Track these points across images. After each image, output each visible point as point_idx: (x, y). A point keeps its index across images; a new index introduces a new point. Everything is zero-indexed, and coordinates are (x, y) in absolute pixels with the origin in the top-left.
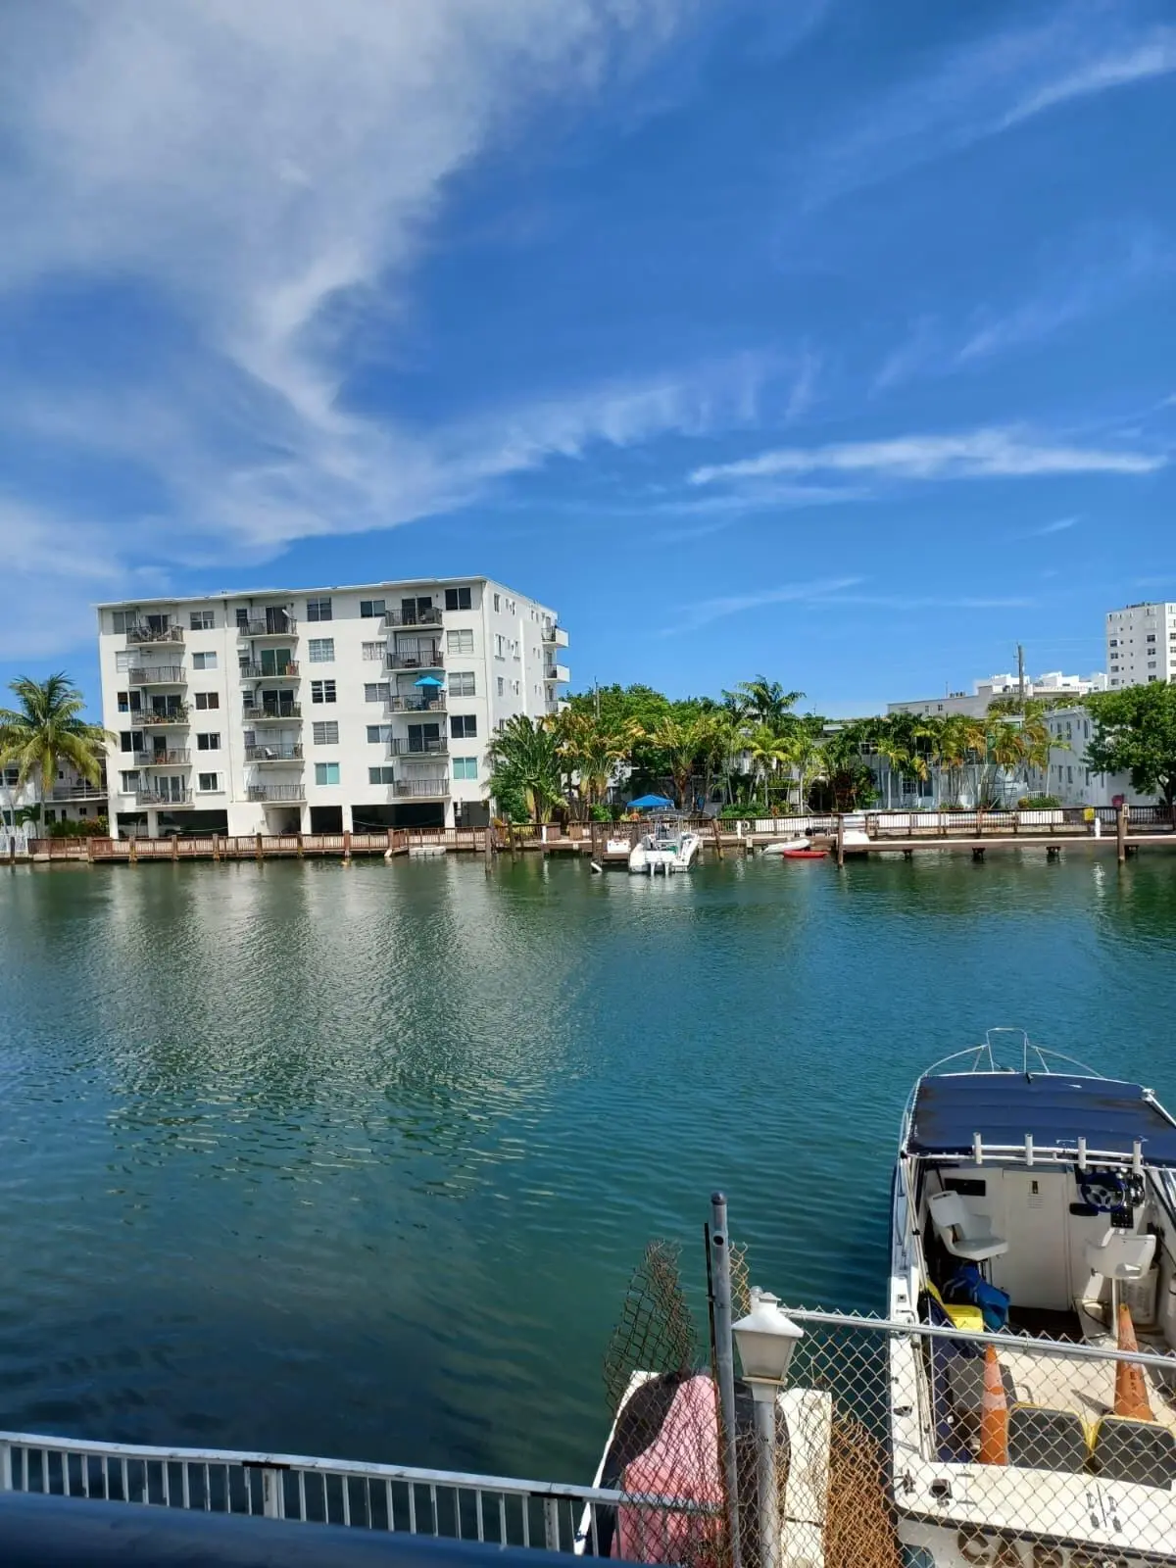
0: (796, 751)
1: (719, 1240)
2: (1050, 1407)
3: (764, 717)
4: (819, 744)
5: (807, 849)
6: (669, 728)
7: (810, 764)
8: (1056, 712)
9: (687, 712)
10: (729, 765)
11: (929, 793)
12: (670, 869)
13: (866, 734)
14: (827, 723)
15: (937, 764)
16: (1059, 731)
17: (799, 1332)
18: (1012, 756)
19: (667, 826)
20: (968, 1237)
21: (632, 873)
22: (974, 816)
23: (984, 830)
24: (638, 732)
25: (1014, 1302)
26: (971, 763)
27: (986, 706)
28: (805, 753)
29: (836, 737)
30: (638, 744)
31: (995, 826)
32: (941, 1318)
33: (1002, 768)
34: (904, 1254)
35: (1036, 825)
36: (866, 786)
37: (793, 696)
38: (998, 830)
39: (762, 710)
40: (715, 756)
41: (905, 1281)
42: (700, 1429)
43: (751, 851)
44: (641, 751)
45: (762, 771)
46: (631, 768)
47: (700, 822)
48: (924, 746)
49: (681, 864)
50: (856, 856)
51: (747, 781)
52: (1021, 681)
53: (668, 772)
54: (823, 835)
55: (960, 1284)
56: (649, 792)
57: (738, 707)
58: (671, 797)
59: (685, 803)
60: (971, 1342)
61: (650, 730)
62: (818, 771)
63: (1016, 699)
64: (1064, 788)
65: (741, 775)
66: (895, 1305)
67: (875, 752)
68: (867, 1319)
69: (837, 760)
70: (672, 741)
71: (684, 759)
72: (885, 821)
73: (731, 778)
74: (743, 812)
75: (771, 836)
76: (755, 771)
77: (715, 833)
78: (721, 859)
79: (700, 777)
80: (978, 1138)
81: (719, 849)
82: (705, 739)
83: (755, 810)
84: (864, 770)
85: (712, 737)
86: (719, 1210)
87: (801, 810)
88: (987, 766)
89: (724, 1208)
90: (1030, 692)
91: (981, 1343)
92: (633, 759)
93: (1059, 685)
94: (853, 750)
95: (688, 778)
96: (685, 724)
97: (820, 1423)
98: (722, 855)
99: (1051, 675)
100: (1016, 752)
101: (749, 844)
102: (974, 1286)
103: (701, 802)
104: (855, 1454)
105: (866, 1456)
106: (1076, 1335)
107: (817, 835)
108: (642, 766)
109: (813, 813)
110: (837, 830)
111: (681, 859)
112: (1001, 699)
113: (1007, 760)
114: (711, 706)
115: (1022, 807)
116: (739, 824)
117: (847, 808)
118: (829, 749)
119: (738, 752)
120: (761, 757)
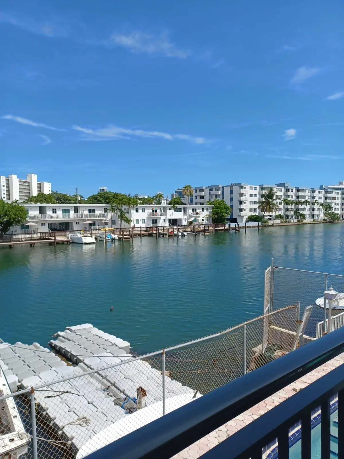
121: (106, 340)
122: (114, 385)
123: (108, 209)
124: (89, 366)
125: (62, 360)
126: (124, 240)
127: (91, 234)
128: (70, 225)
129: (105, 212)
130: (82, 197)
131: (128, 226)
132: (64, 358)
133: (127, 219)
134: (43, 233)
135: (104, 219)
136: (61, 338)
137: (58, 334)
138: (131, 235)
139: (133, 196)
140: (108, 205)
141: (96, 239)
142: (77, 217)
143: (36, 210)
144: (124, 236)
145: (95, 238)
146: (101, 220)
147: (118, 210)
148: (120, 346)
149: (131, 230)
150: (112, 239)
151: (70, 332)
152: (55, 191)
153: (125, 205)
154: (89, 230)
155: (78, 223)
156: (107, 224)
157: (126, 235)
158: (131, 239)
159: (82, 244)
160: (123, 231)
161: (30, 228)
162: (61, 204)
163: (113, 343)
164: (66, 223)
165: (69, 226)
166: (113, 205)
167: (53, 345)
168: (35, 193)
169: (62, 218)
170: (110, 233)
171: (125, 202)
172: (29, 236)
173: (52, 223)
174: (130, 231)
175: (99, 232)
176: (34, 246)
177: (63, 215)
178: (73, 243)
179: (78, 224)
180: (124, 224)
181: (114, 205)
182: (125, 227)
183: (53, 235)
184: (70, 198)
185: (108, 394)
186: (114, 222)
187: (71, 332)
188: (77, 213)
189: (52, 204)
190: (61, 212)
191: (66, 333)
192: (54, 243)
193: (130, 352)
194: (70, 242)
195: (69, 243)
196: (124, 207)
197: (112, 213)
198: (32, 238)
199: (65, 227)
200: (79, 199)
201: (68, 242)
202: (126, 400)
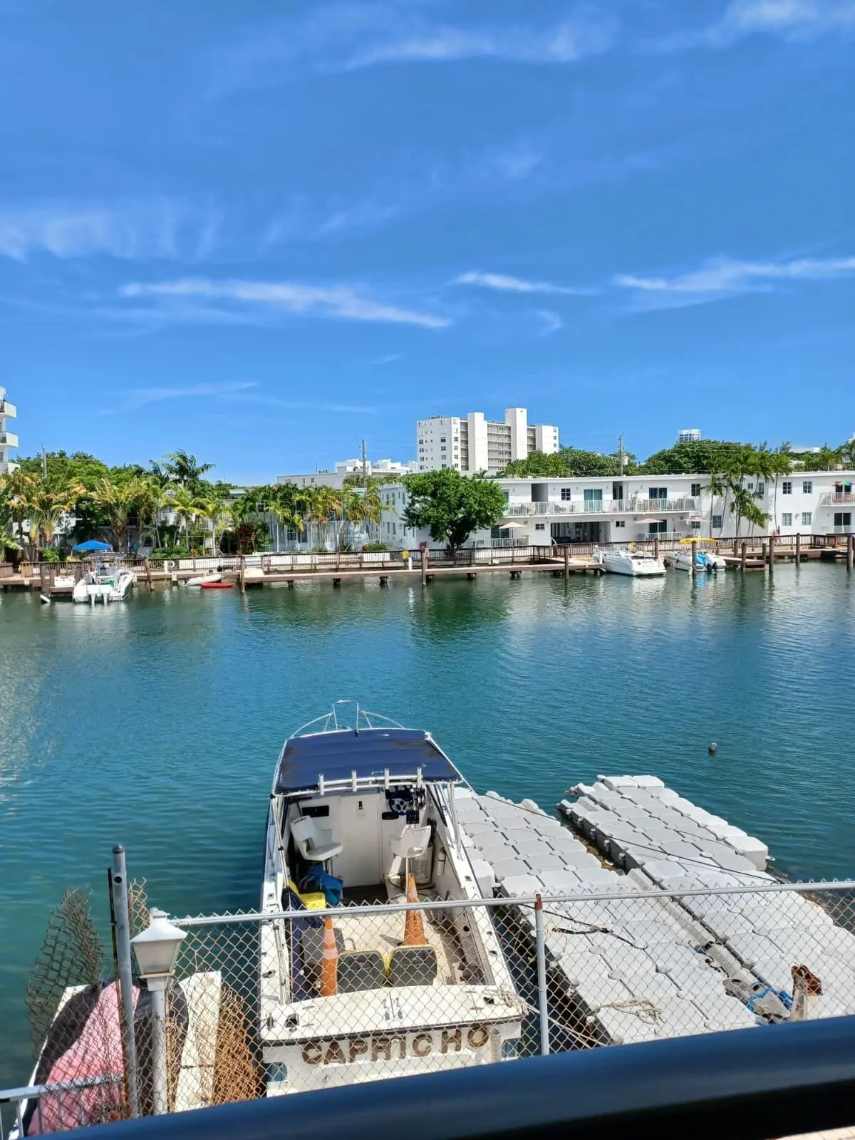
0: (210, 507)
1: (119, 880)
2: (367, 949)
3: (185, 481)
4: (228, 504)
5: (219, 581)
6: (107, 487)
7: (221, 518)
8: (386, 486)
9: (120, 476)
10: (157, 518)
11: (305, 540)
12: (108, 599)
13: (261, 497)
14: (233, 488)
15: (310, 520)
16: (388, 498)
17: (184, 934)
18: (358, 515)
19: (107, 565)
20: (316, 846)
21: (75, 603)
22: (333, 557)
23: (341, 566)
24: (81, 490)
25: (346, 884)
26: (332, 519)
27: (342, 482)
28: (217, 510)
29: (239, 500)
30: (80, 500)
31: (347, 563)
32: (298, 905)
33: (352, 523)
34: (273, 865)
35: (373, 562)
36: (262, 535)
37: (206, 467)
38: (350, 566)
39: (183, 477)
40: (146, 511)
41: (273, 883)
42: (105, 1023)
43: (176, 583)
44: (83, 506)
45: (183, 523)
46: (75, 519)
47: (136, 562)
48: (301, 507)
49: (118, 594)
50: (254, 586)
51: (172, 530)
52: (364, 465)
53: (107, 523)
54: (230, 571)
55: (311, 879)
56: (92, 538)
57: (163, 473)
58: (110, 543)
59: (122, 546)
60: (317, 917)
61: (92, 489)
62: (226, 523)
63: (361, 476)
64: (391, 538)
65: (168, 525)
66: (266, 901)
67: (267, 510)
68: (236, 916)
69: (240, 516)
70: (110, 498)
71: (120, 513)
72: (275, 561)
73: (159, 528)
74: (170, 554)
75: (191, 572)
76: (178, 523)
77: (147, 570)
78: (151, 590)
79: (134, 527)
80: (322, 778)
81: (150, 583)
82: (137, 498)
83: (178, 552)
84: (260, 523)
85: (143, 496)
86: (120, 858)
87: (214, 552)
88: (342, 522)
89: (123, 856)
90: (370, 473)
91: (324, 916)
92: (77, 512)
93: (389, 467)
94: (252, 509)
95: (124, 528)
96: (121, 484)
97: (201, 996)
98: (153, 587)
99: (385, 461)
100: (361, 512)
101: (174, 579)
102: (319, 878)
103: (135, 546)
104: (227, 1012)
105: (234, 1011)
106: (384, 898)
107: (226, 571)
108: (85, 518)
109: (223, 555)
110: (240, 568)
111: (116, 591)
112: (351, 476)
113: (355, 518)
114: (142, 471)
115: (365, 550)
116: (166, 563)
117: (248, 550)
118: (235, 508)
119: (165, 507)
120: (183, 512)
121: (699, 826)
122: (723, 942)
123: (701, 486)
124: (657, 880)
125: (589, 851)
126: (745, 569)
127: (656, 551)
128: (602, 528)
129: (693, 494)
130: (633, 457)
131: (758, 531)
132: (592, 849)
133: (757, 512)
134: (539, 547)
135: (692, 513)
136: (586, 799)
137: (578, 789)
138: (768, 557)
139: (774, 450)
140: (702, 476)
141: (667, 564)
142: (621, 509)
143: (524, 494)
144: (747, 560)
145: (665, 562)
146: (682, 517)
147: (730, 488)
148: (739, 848)
149: (767, 541)
150: (709, 565)
151: (607, 789)
152: (567, 446)
153: (751, 474)
154: (649, 542)
155: (623, 522)
156: (698, 527)
157: (751, 558)
158: (767, 567)
159: (631, 576)
160: (744, 545)
161: (510, 534)
162: (580, 476)
163: (720, 836)
164: (592, 524)
165: (599, 531)
166: (717, 476)
167: (569, 811)
168: (522, 453)
169: (583, 511)
170: (705, 550)
171: (754, 465)
172: (509, 553)
173: (559, 524)
174: (764, 546)
175: (677, 546)
176: (518, 577)
177: (586, 505)
178: (610, 573)
179: (623, 526)
180: (747, 527)
181: (721, 475)
182: (750, 536)
183: (563, 554)
184: (602, 461)
185: (707, 961)
186: (717, 521)
187: (611, 790)
188: (621, 497)
189: (560, 477)
190: (582, 497)
191: (598, 789)
192: (563, 571)
193: (768, 868)
194: (601, 570)
195: (598, 572)
196: (749, 481)
197: (714, 497)
198: (516, 559)
199: (590, 533)
200: (626, 463)
201: (596, 570)
202: (759, 991)
